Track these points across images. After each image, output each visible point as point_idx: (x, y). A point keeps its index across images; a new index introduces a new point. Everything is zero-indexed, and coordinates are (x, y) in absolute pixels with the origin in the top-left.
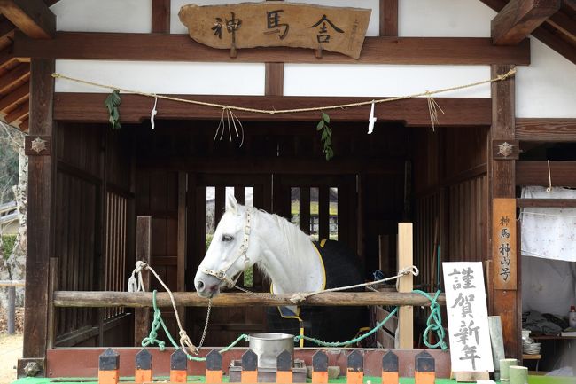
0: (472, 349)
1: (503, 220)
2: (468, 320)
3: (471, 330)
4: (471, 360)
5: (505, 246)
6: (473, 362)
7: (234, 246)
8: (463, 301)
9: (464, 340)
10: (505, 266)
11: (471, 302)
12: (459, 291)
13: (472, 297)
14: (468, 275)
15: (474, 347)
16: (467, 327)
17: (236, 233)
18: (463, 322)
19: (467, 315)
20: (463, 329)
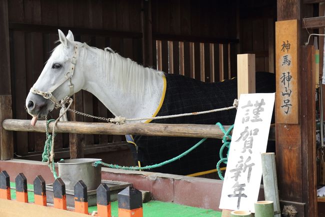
0: (242, 187)
1: (284, 45)
2: (246, 155)
3: (246, 167)
4: (237, 198)
5: (287, 75)
6: (239, 201)
7: (62, 73)
8: (247, 135)
9: (237, 176)
10: (286, 97)
11: (254, 137)
12: (246, 124)
13: (256, 131)
14: (260, 107)
15: (244, 185)
16: (243, 163)
17: (65, 63)
18: (241, 157)
19: (247, 150)
20: (239, 164)
